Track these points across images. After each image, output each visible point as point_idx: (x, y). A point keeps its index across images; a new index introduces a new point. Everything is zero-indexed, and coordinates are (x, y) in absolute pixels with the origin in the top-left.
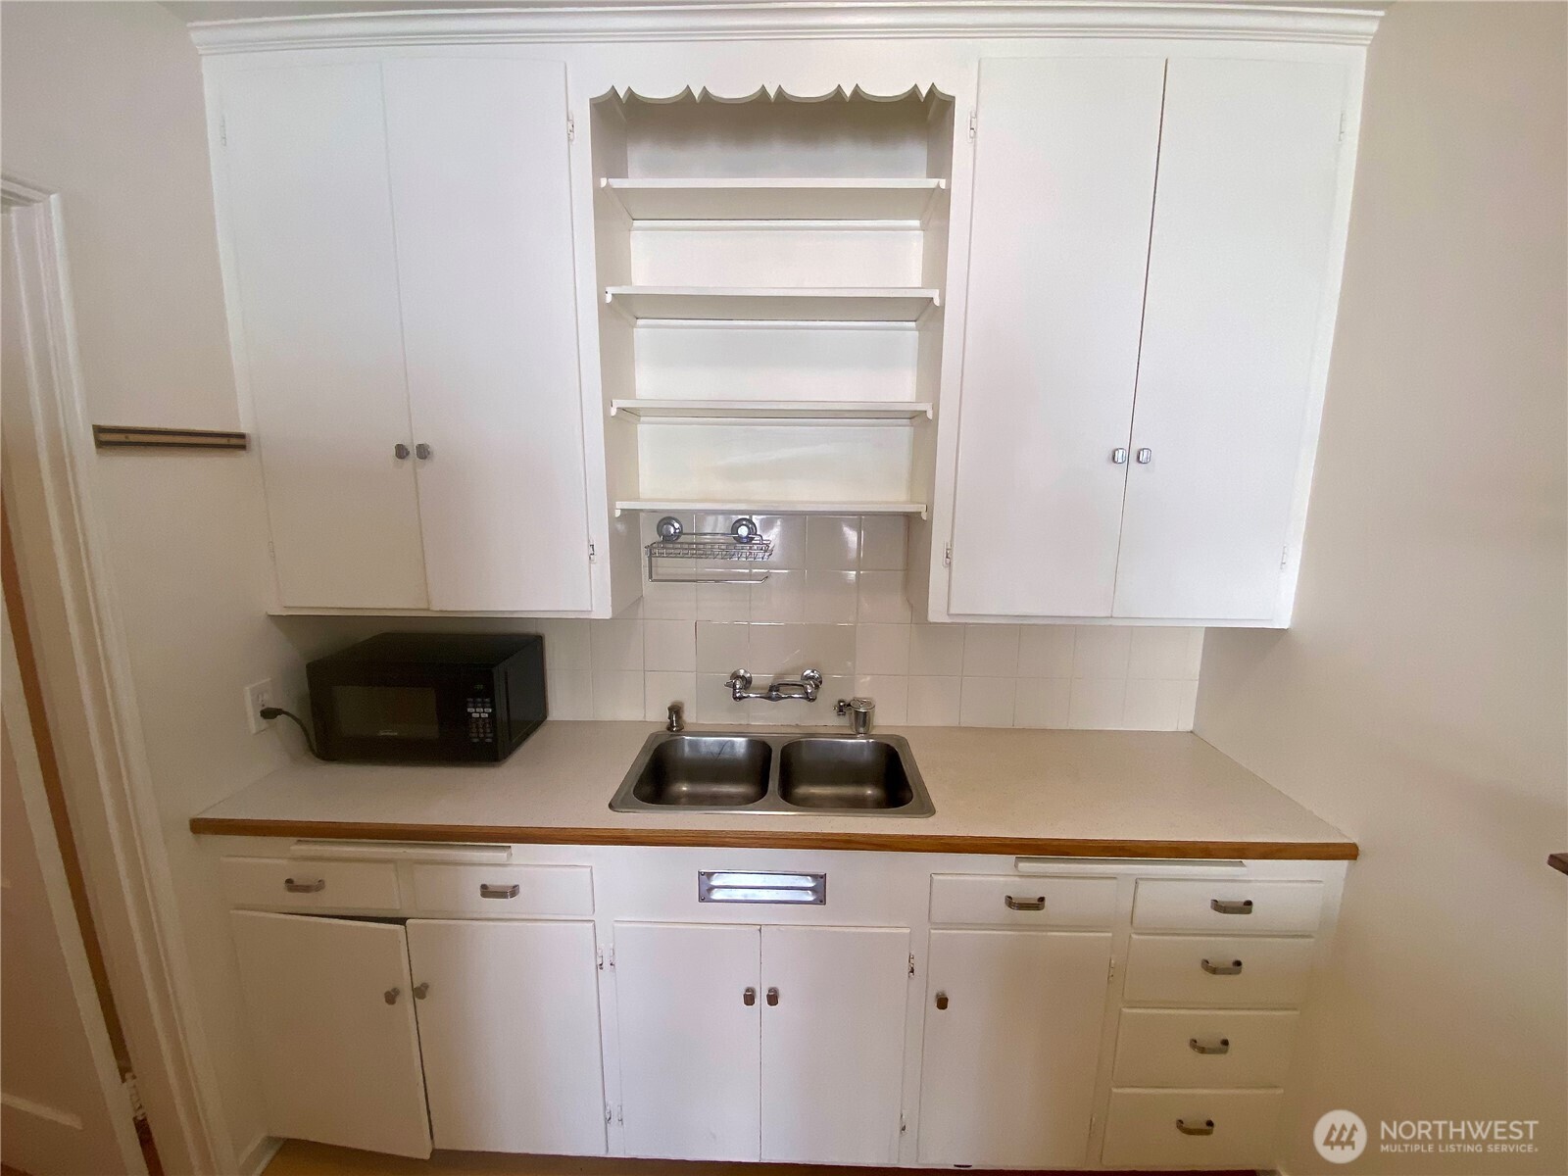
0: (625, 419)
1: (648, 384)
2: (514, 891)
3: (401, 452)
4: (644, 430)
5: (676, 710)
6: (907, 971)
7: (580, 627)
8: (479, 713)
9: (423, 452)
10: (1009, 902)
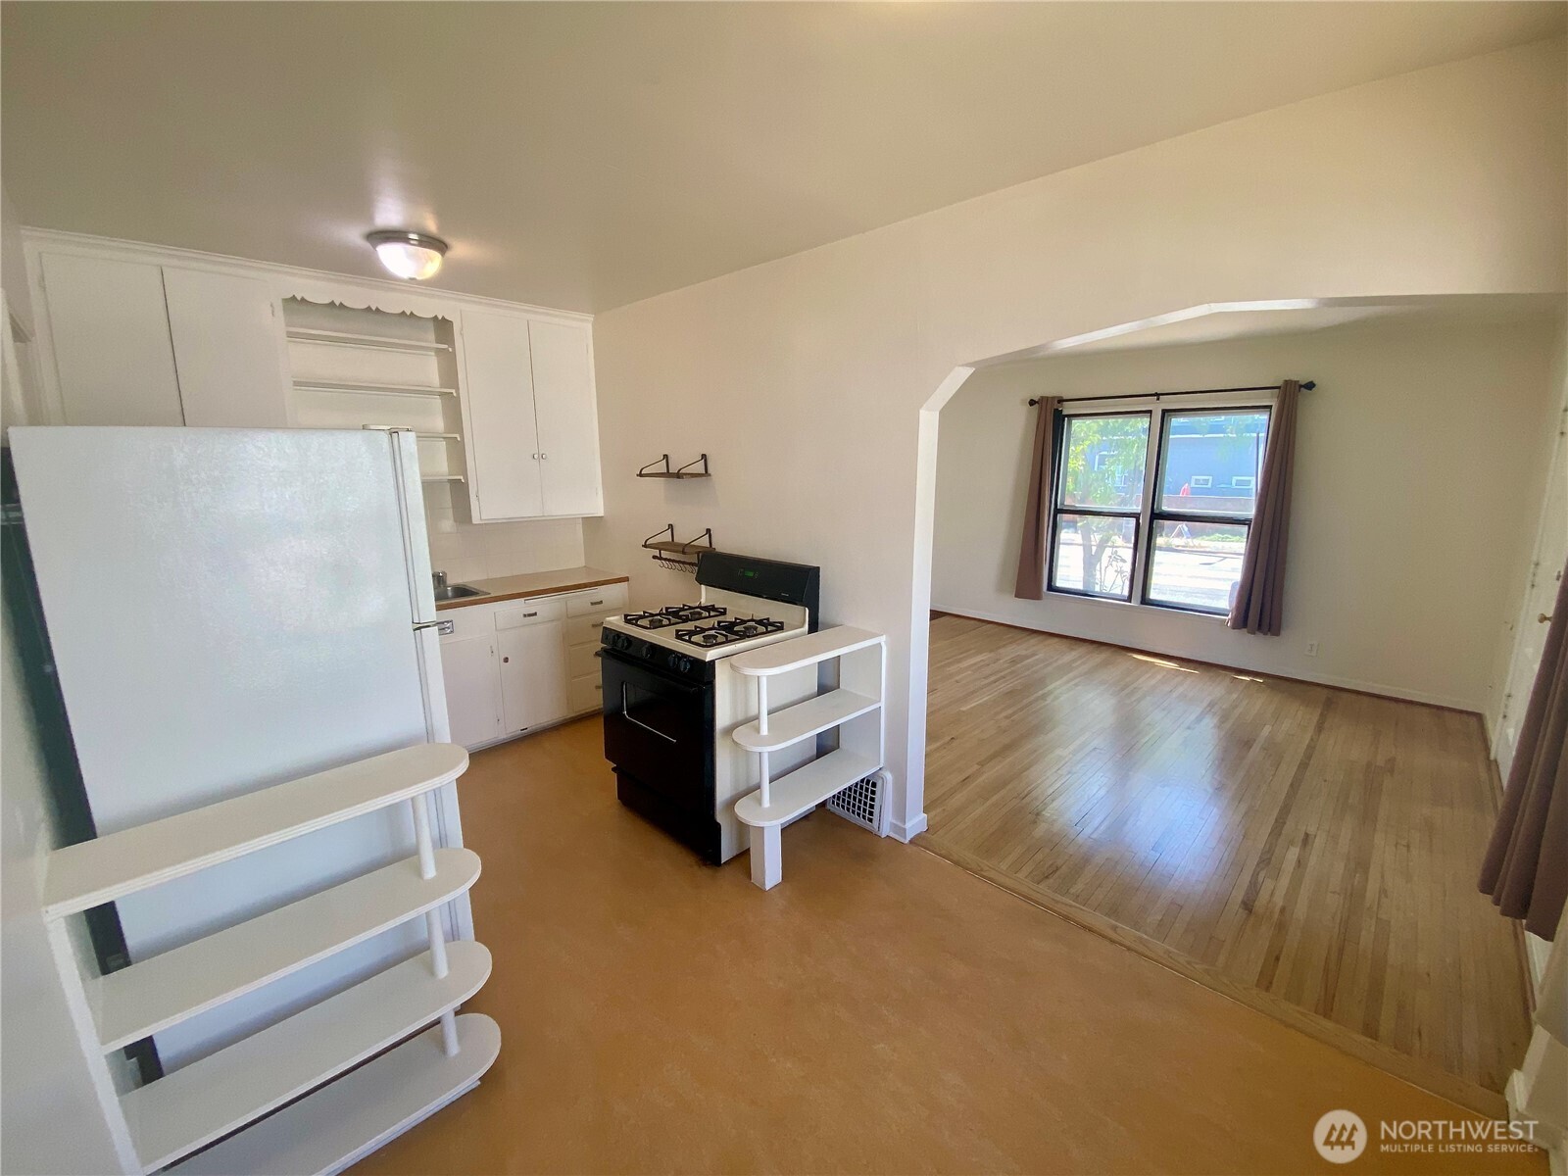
10: (525, 616)
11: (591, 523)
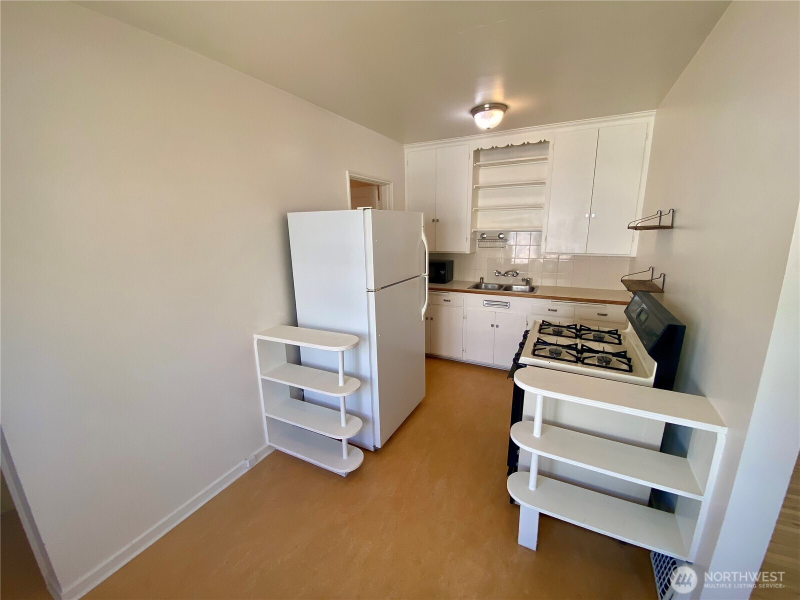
0: (475, 212)
1: (481, 202)
2: (450, 301)
3: (433, 220)
4: (479, 213)
5: (482, 278)
6: (526, 324)
7: (462, 255)
8: (443, 272)
9: (438, 220)
10: (549, 310)
11: (633, 259)
